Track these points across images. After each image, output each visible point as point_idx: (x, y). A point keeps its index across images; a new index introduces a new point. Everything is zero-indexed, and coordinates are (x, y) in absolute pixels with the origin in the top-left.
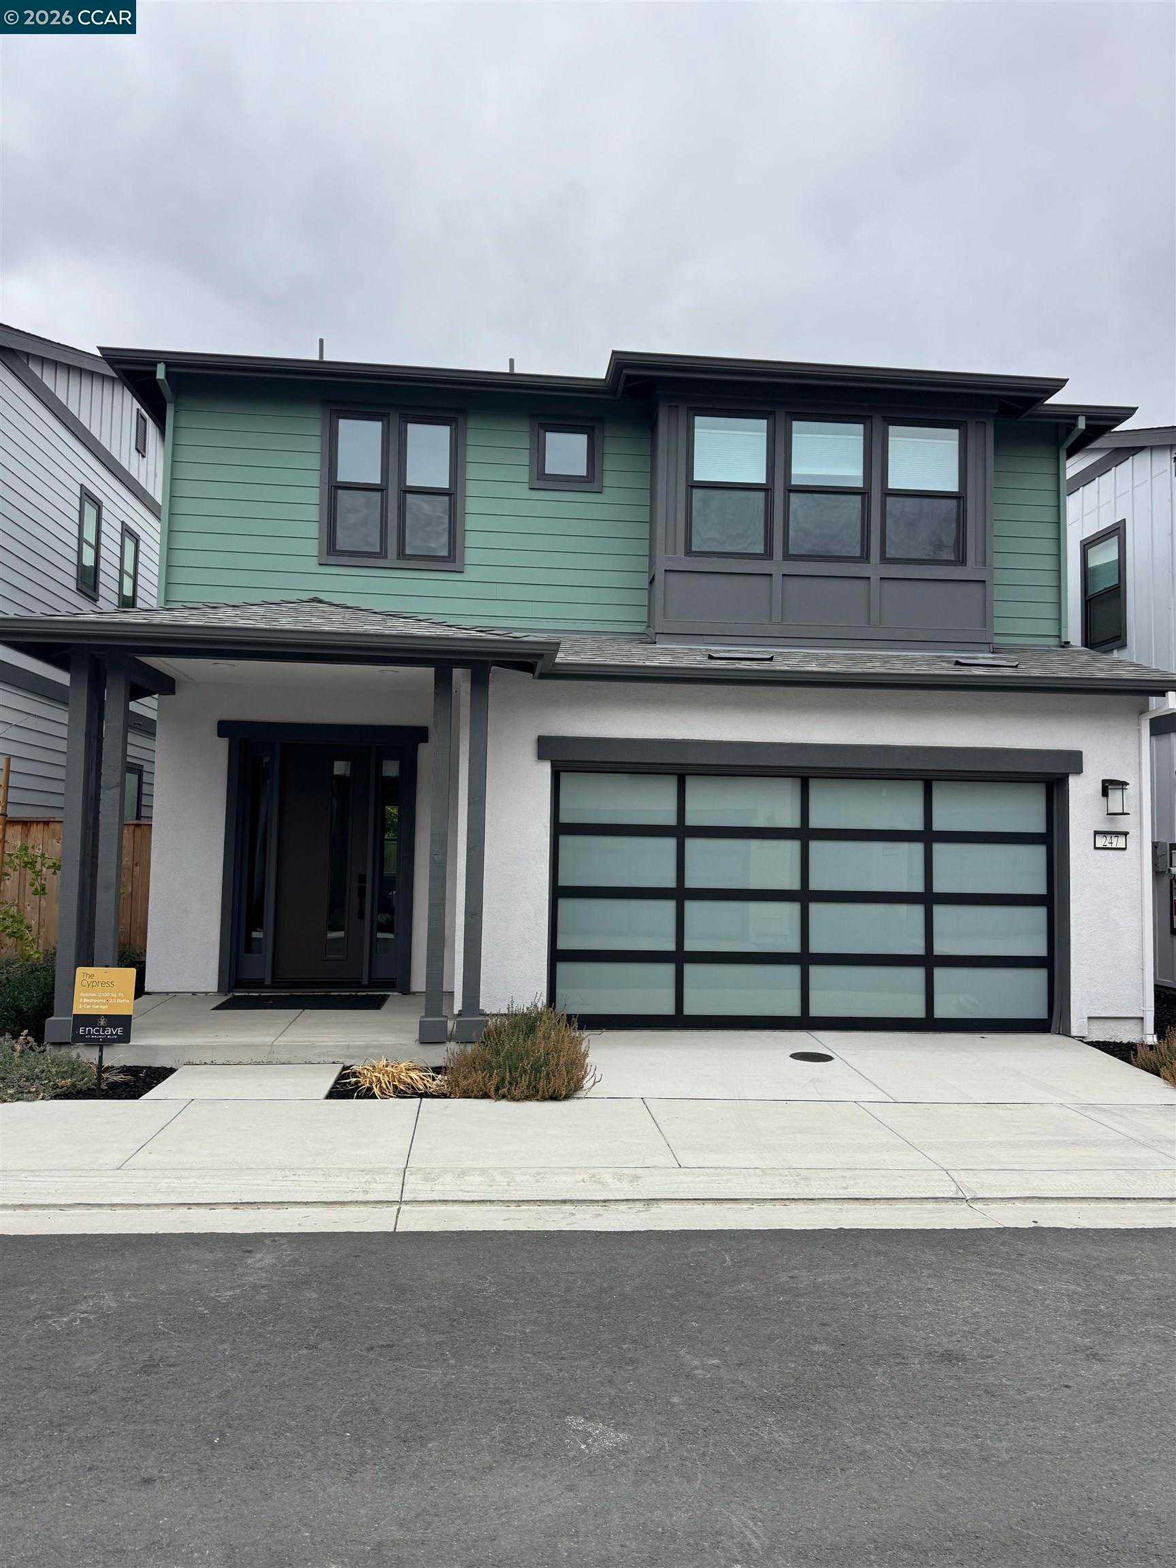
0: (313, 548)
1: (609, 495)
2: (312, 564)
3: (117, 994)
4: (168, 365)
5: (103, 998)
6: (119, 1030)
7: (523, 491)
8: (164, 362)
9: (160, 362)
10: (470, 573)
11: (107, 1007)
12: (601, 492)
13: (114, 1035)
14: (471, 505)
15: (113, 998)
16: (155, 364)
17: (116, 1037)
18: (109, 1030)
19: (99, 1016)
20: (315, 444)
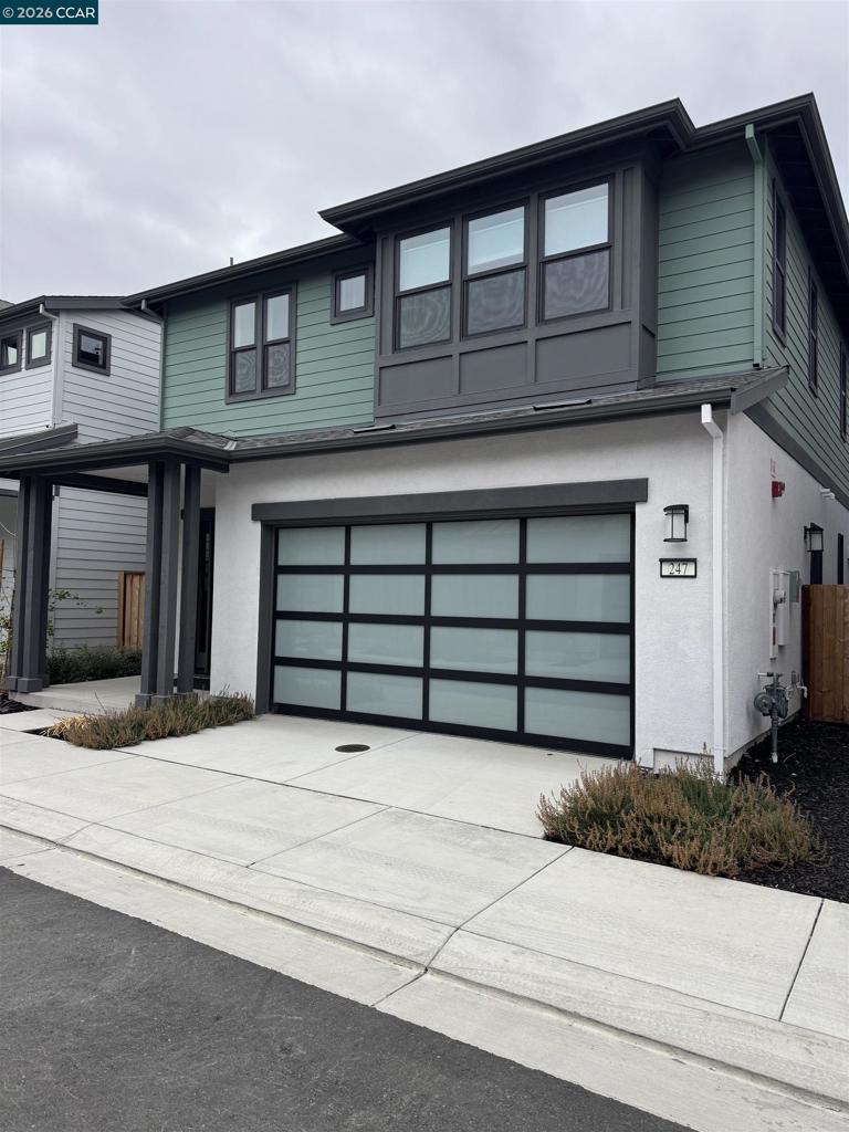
0: (222, 394)
7: (326, 328)
10: (300, 394)
12: (372, 316)
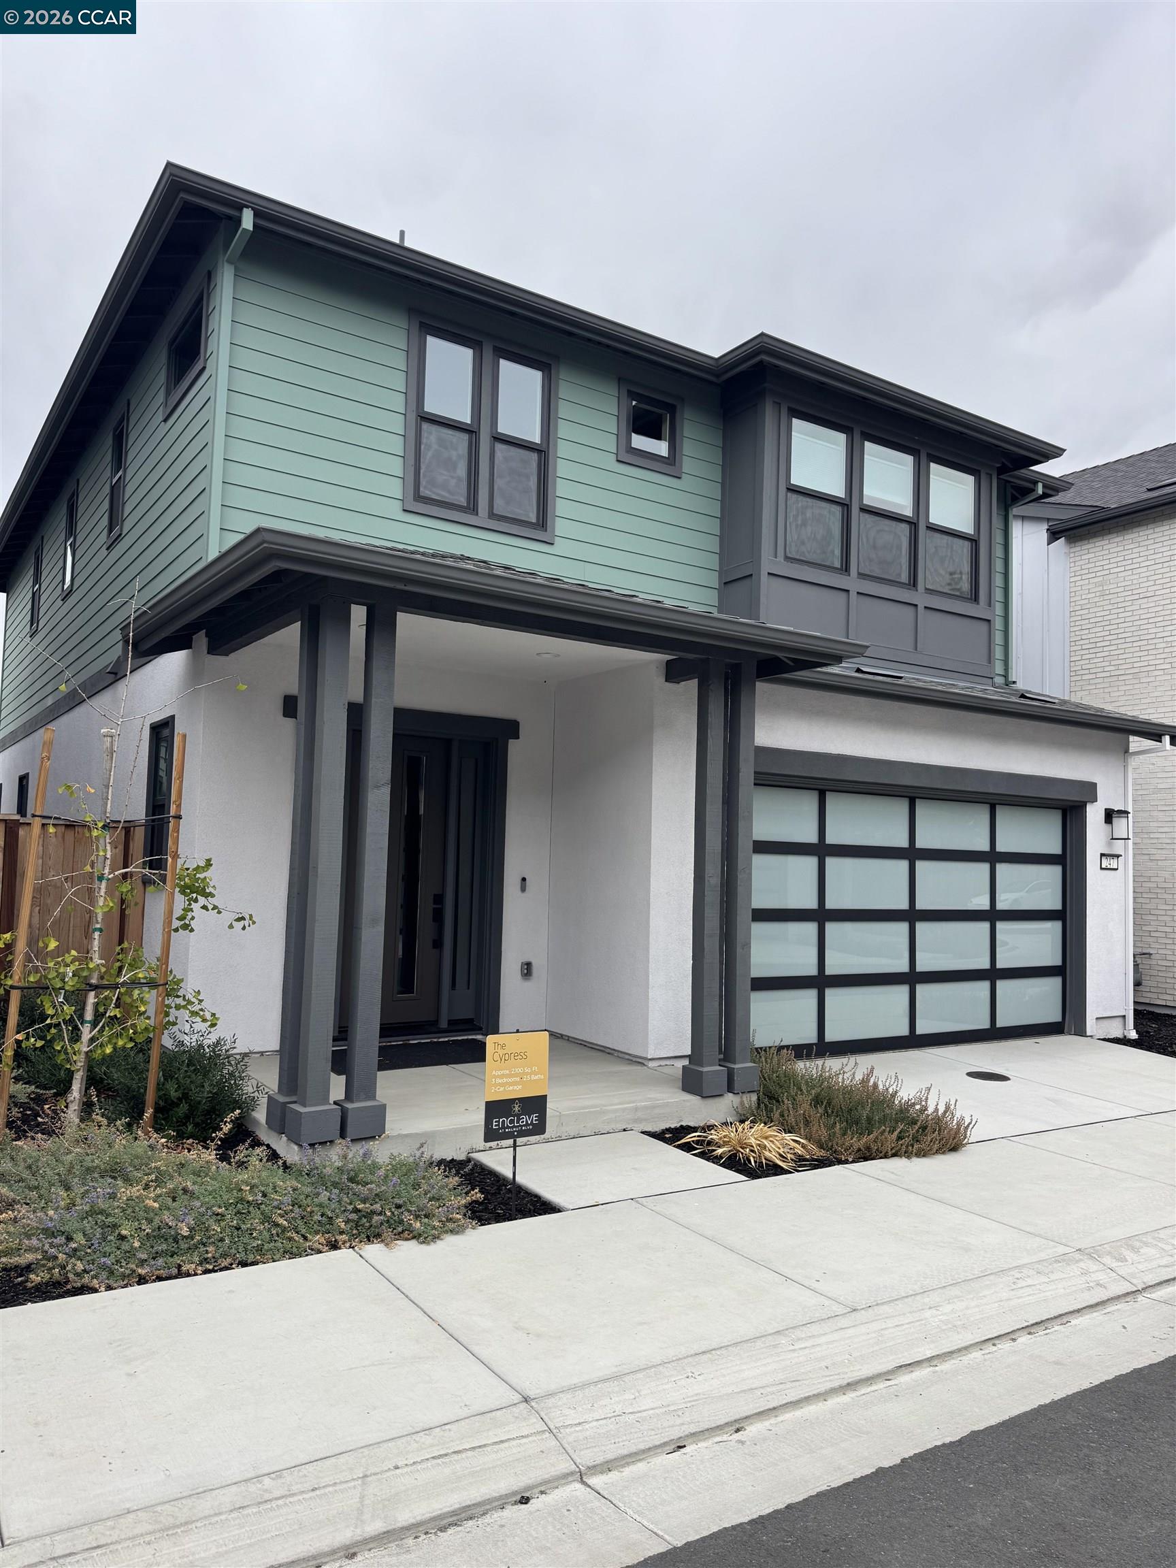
0: (395, 488)
1: (686, 482)
2: (395, 509)
3: (532, 1069)
4: (257, 214)
5: (516, 1075)
6: (534, 1117)
7: (610, 462)
8: (253, 209)
9: (247, 207)
10: (560, 547)
11: (520, 1087)
12: (680, 478)
13: (529, 1125)
14: (562, 469)
15: (527, 1074)
16: (240, 208)
17: (531, 1127)
18: (524, 1118)
19: (512, 1101)
20: (399, 361)
